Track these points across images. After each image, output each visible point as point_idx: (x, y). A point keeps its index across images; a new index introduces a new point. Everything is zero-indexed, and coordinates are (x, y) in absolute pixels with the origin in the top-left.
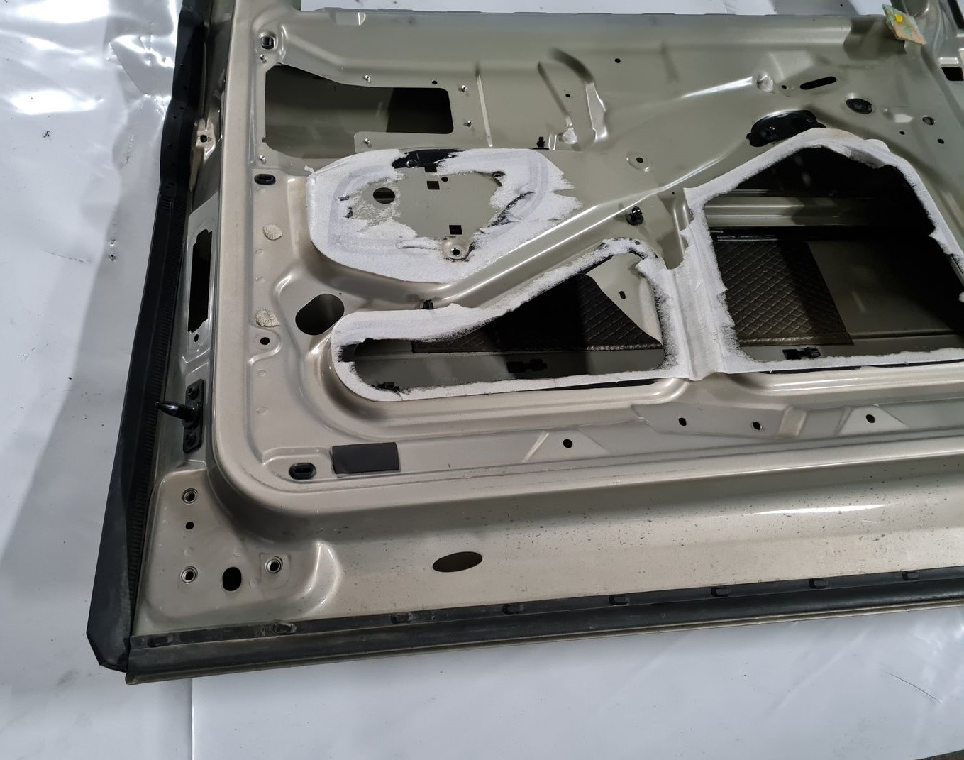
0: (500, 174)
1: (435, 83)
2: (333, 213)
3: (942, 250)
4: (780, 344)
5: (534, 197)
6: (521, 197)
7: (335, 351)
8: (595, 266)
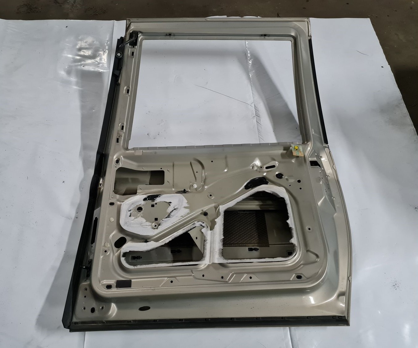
0: (170, 202)
1: (161, 169)
2: (126, 215)
3: (289, 226)
4: (248, 246)
5: (178, 209)
6: (175, 209)
7: (122, 254)
8: (191, 230)
